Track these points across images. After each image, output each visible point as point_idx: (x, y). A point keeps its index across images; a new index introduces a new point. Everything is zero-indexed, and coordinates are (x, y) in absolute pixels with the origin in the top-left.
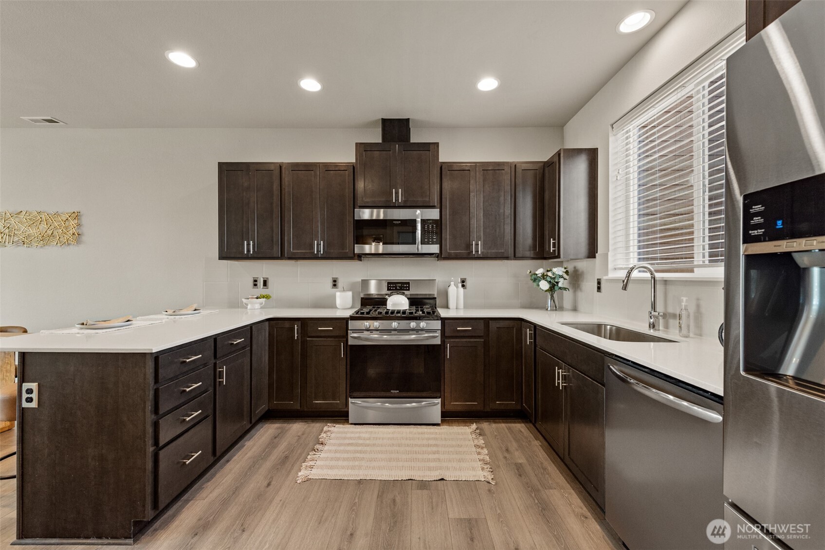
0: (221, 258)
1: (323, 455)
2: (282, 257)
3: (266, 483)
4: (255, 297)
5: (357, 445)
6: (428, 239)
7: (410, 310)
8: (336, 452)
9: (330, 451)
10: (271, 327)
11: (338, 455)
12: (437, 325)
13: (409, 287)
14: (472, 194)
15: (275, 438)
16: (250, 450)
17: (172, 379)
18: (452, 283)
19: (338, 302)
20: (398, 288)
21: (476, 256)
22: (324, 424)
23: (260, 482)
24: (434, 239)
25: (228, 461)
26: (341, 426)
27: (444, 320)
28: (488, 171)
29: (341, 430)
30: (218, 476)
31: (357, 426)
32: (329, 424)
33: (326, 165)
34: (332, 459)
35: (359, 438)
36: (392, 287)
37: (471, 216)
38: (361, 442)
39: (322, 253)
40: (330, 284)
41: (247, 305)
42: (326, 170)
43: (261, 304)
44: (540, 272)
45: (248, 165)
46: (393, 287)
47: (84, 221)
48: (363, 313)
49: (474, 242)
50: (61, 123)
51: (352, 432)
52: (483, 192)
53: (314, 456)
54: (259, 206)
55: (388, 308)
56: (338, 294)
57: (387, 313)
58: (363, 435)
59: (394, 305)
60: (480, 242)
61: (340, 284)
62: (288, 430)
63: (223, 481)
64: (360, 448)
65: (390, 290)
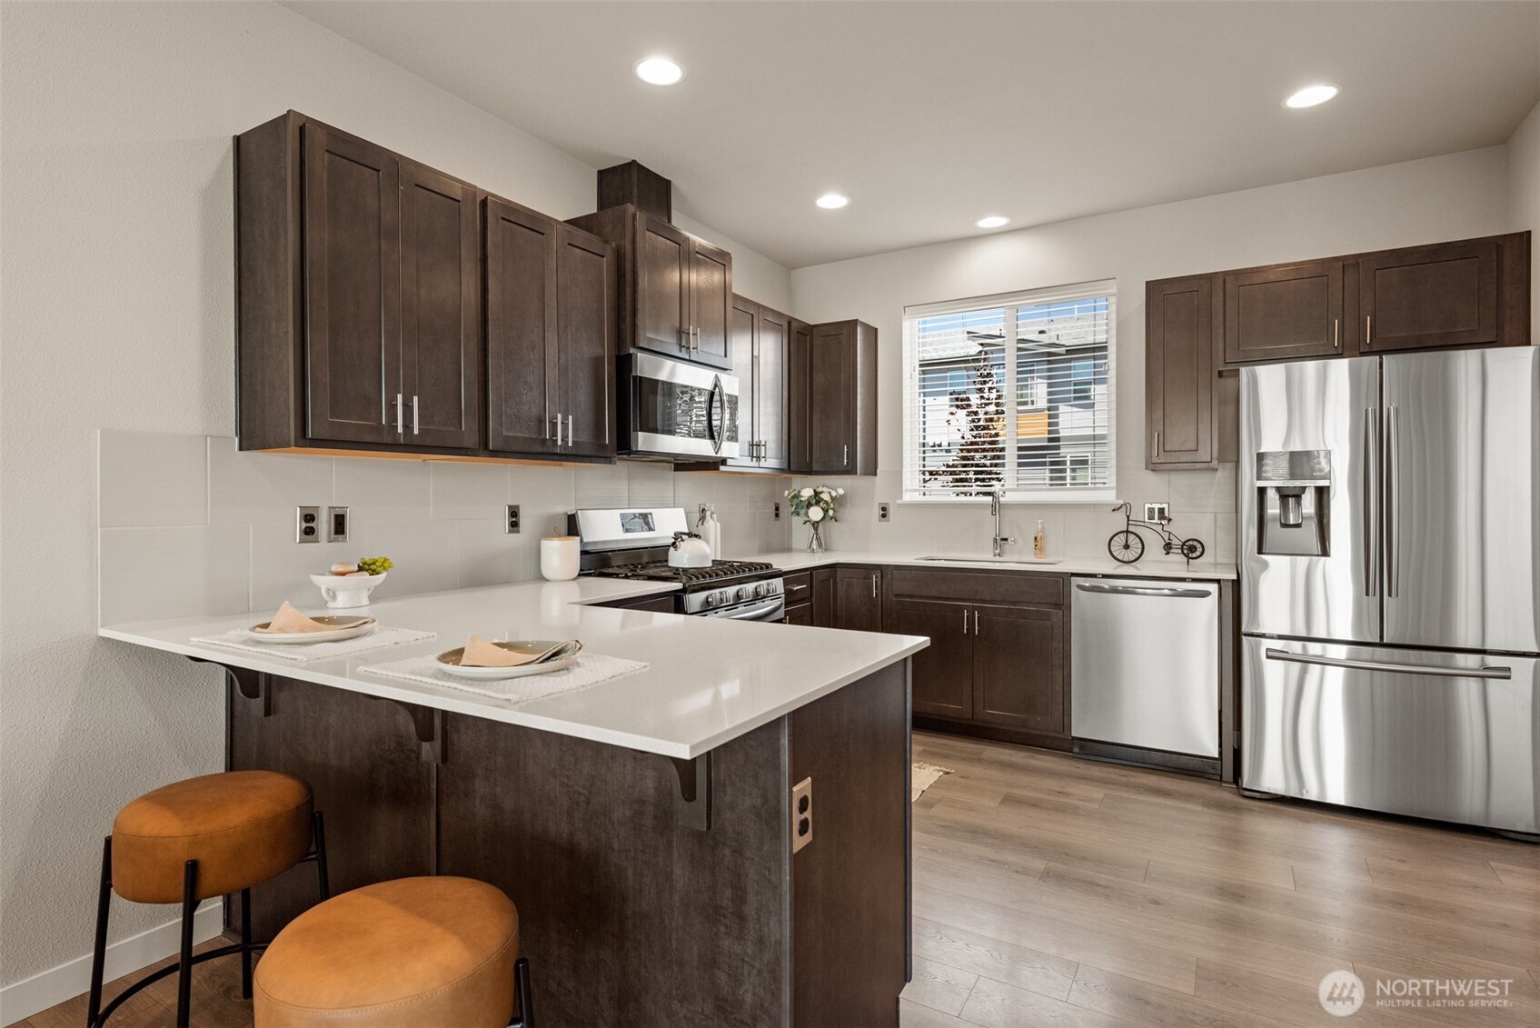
2: (482, 449)
4: (355, 567)
13: (652, 523)
39: (570, 444)
40: (506, 520)
42: (569, 244)
44: (807, 493)
45: (395, 160)
61: (525, 520)
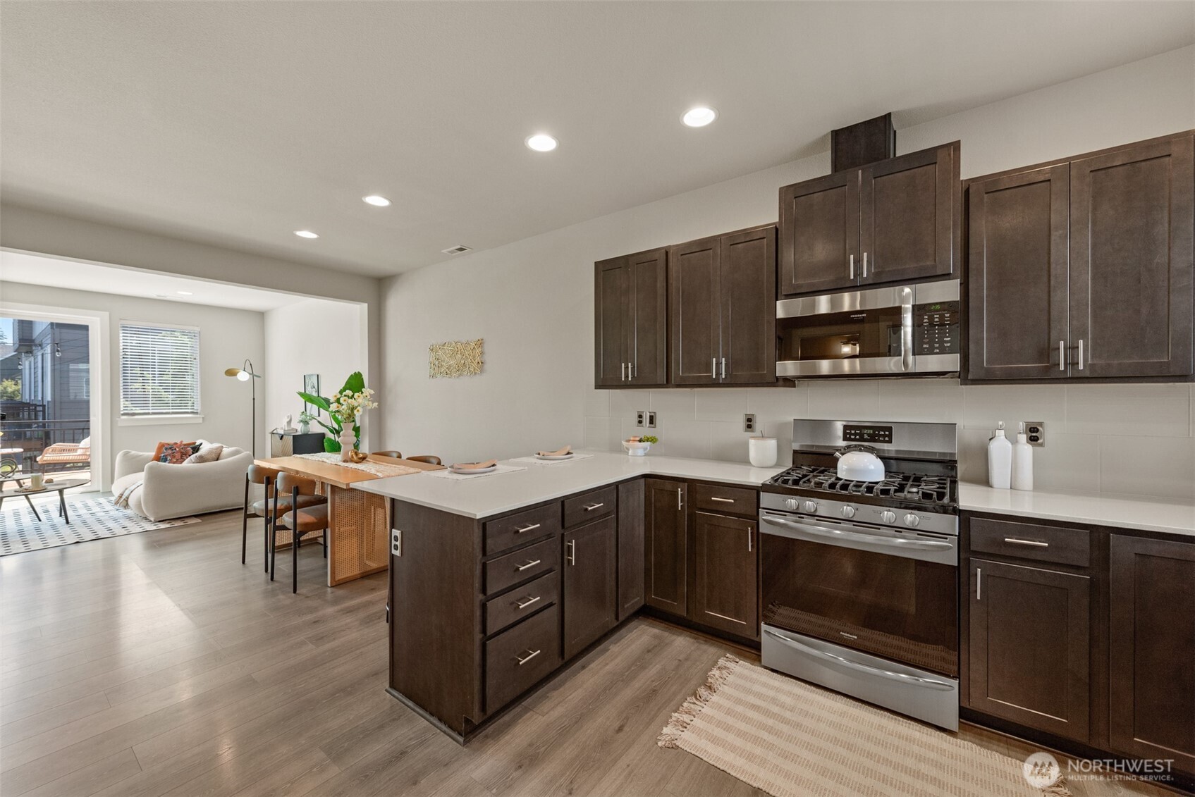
0: (598, 386)
1: (707, 710)
2: (667, 384)
3: (617, 725)
4: (638, 439)
5: (767, 713)
6: (931, 343)
7: (886, 484)
8: (729, 712)
9: (720, 707)
10: (647, 487)
11: (730, 720)
12: (950, 524)
13: (890, 436)
14: (1055, 235)
15: (649, 651)
16: (612, 660)
17: (504, 553)
18: (1000, 434)
19: (753, 455)
20: (866, 437)
21: (1069, 374)
22: (721, 652)
23: (611, 720)
24: (947, 342)
25: (583, 667)
26: (748, 665)
27: (966, 517)
28: (1110, 170)
29: (746, 672)
30: (568, 685)
31: (775, 674)
32: (728, 655)
33: (730, 236)
34: (719, 724)
35: (774, 701)
36: (853, 434)
37: (1052, 283)
38: (776, 709)
39: (723, 377)
40: (742, 423)
41: (628, 449)
42: (731, 245)
43: (645, 449)
45: (626, 258)
46: (855, 434)
47: (487, 348)
48: (786, 482)
49: (1062, 343)
50: (469, 250)
51: (765, 685)
52: (1094, 223)
53: (692, 706)
54: (640, 313)
55: (839, 476)
56: (752, 442)
57: (832, 486)
58: (783, 698)
59: (850, 470)
60: (1081, 342)
61: (759, 424)
62: (667, 644)
63: (569, 697)
64: (770, 722)
65: (850, 440)
